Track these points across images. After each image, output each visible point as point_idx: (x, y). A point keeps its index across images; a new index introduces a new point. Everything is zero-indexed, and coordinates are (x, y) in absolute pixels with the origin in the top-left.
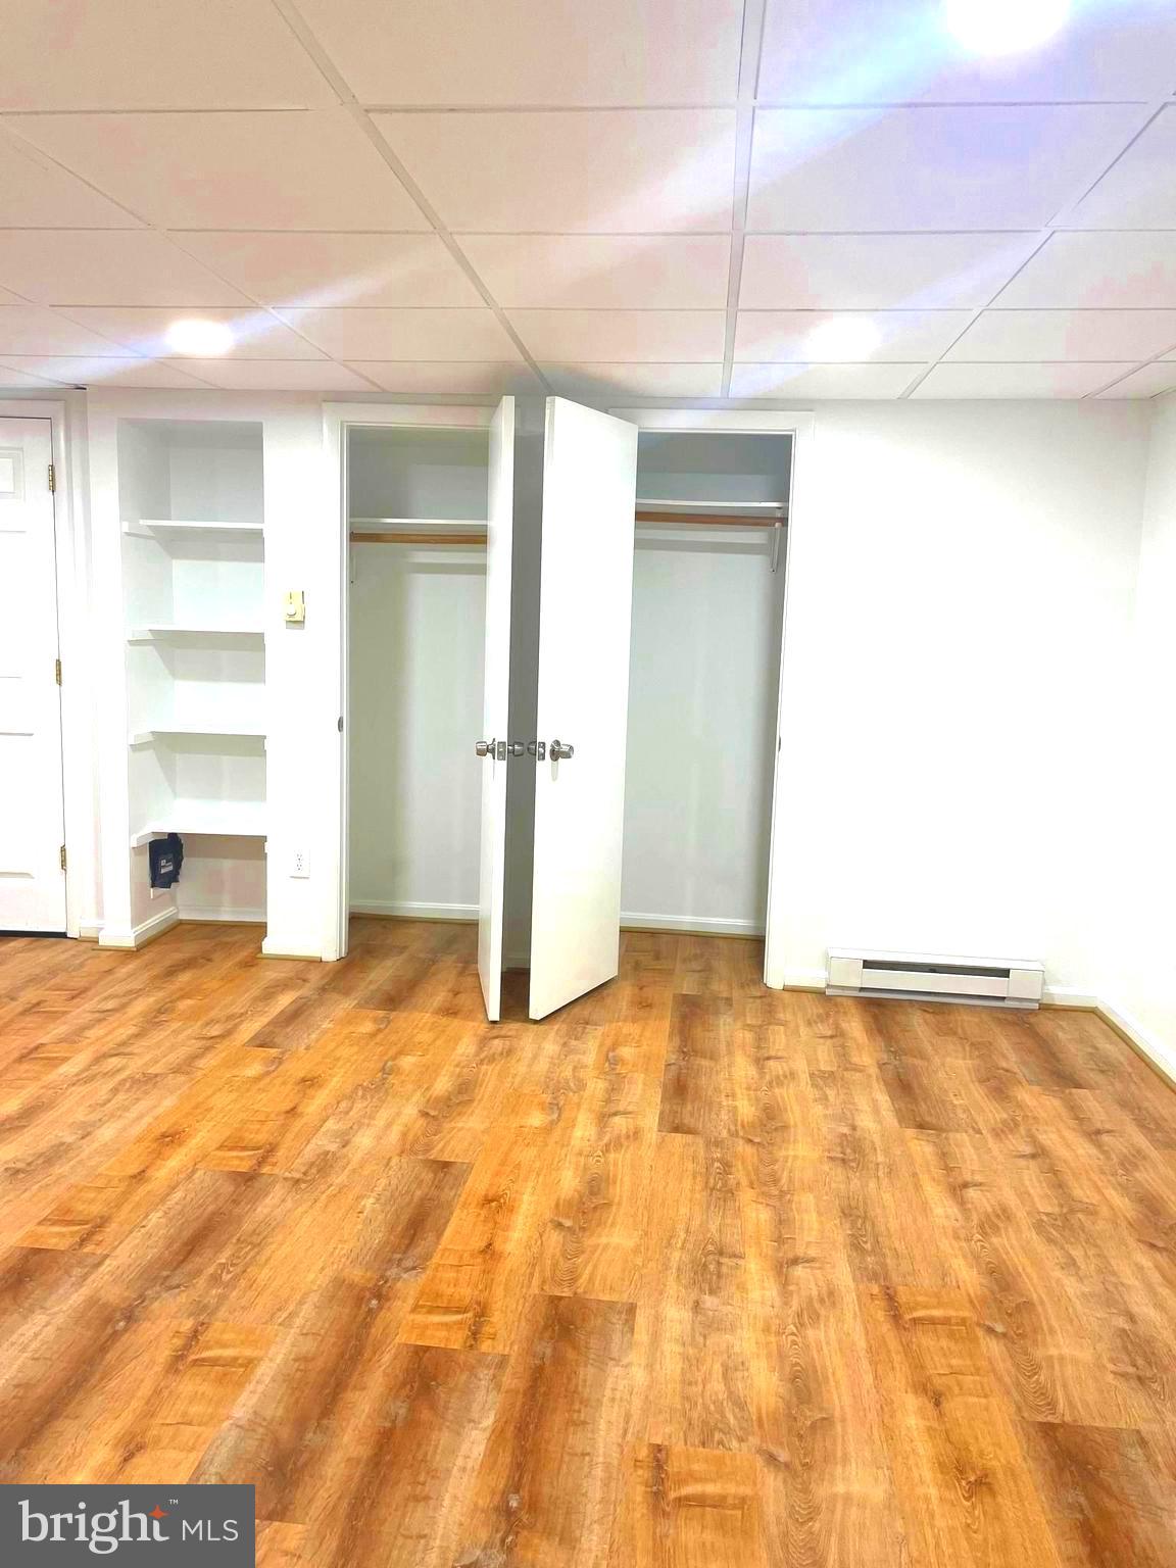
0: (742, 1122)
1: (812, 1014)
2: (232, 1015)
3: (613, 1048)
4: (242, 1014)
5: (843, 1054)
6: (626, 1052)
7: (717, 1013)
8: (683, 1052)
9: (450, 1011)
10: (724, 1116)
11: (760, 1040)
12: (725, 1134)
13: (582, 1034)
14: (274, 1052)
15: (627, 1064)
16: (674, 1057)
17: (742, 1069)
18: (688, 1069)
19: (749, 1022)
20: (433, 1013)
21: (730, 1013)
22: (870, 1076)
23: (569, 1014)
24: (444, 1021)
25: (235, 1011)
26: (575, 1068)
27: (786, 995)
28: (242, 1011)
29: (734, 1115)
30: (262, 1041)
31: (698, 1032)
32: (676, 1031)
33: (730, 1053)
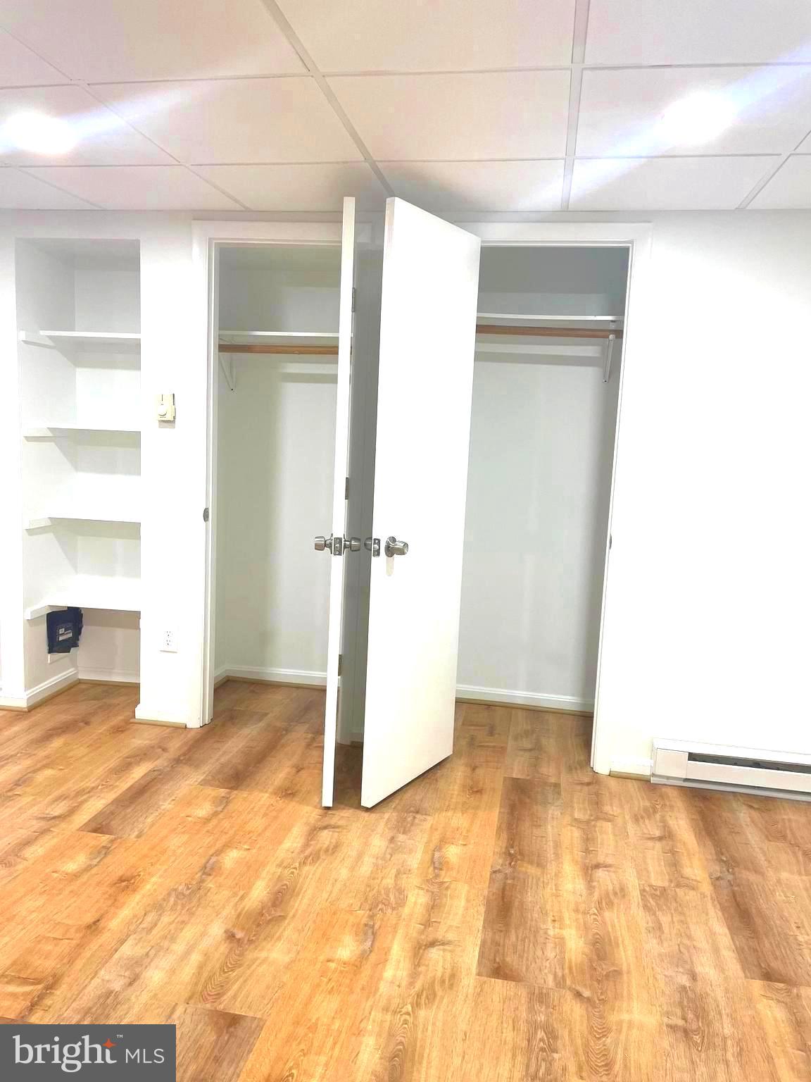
0: (570, 962)
1: (639, 808)
2: (84, 790)
3: (439, 848)
4: (93, 788)
5: (674, 863)
6: (453, 852)
7: (545, 803)
8: (510, 854)
9: (288, 792)
10: (550, 954)
11: (588, 841)
12: (550, 982)
13: (412, 825)
14: (104, 839)
15: (452, 869)
16: (500, 861)
17: (571, 882)
18: (514, 879)
19: (576, 816)
20: (271, 793)
21: (558, 803)
22: (703, 896)
23: (401, 799)
24: (281, 803)
25: (88, 785)
26: (398, 873)
27: (613, 783)
28: (93, 785)
29: (561, 952)
30: (99, 826)
31: (526, 826)
32: (504, 826)
33: (557, 856)
